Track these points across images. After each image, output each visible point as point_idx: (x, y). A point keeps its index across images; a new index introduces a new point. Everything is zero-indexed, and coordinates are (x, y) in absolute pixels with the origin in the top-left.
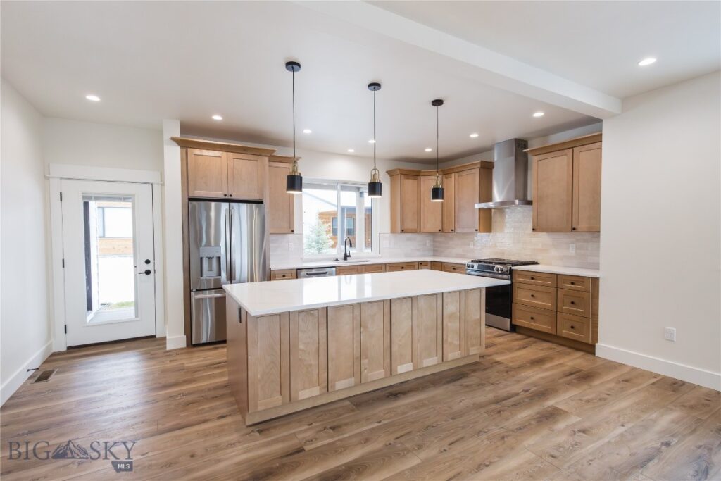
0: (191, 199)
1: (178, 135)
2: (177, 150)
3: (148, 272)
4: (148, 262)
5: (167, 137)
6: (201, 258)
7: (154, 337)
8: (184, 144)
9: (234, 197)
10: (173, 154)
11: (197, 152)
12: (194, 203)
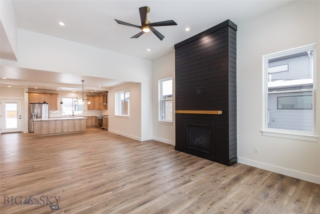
0: (30, 103)
1: (27, 91)
2: (27, 94)
3: (20, 118)
4: (20, 116)
5: (25, 91)
6: (32, 115)
7: (21, 132)
8: (29, 93)
9: (41, 103)
10: (26, 95)
11: (32, 94)
12: (31, 104)
